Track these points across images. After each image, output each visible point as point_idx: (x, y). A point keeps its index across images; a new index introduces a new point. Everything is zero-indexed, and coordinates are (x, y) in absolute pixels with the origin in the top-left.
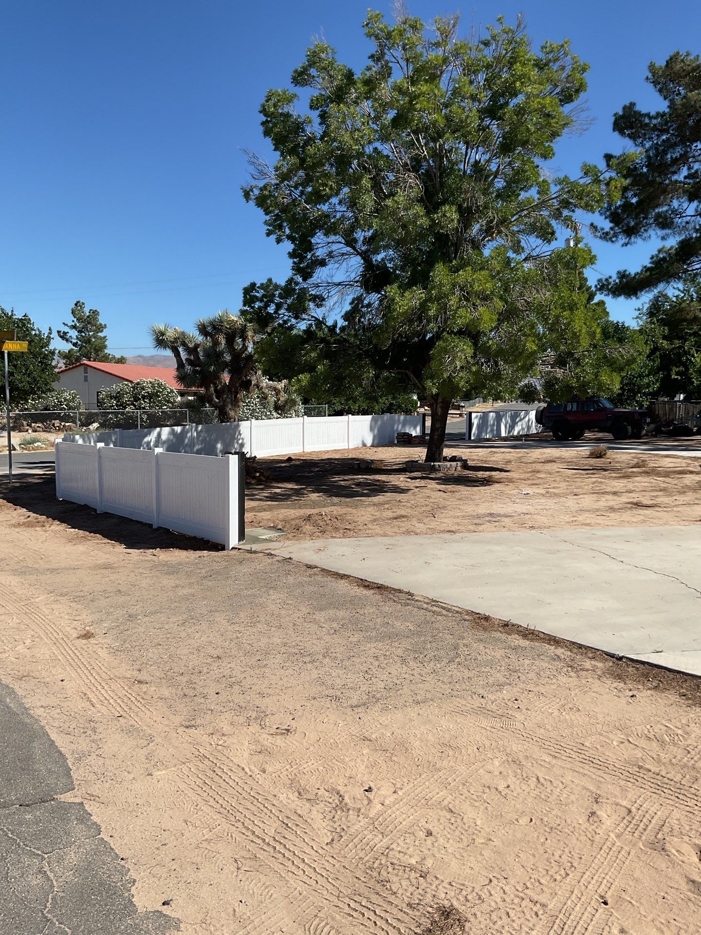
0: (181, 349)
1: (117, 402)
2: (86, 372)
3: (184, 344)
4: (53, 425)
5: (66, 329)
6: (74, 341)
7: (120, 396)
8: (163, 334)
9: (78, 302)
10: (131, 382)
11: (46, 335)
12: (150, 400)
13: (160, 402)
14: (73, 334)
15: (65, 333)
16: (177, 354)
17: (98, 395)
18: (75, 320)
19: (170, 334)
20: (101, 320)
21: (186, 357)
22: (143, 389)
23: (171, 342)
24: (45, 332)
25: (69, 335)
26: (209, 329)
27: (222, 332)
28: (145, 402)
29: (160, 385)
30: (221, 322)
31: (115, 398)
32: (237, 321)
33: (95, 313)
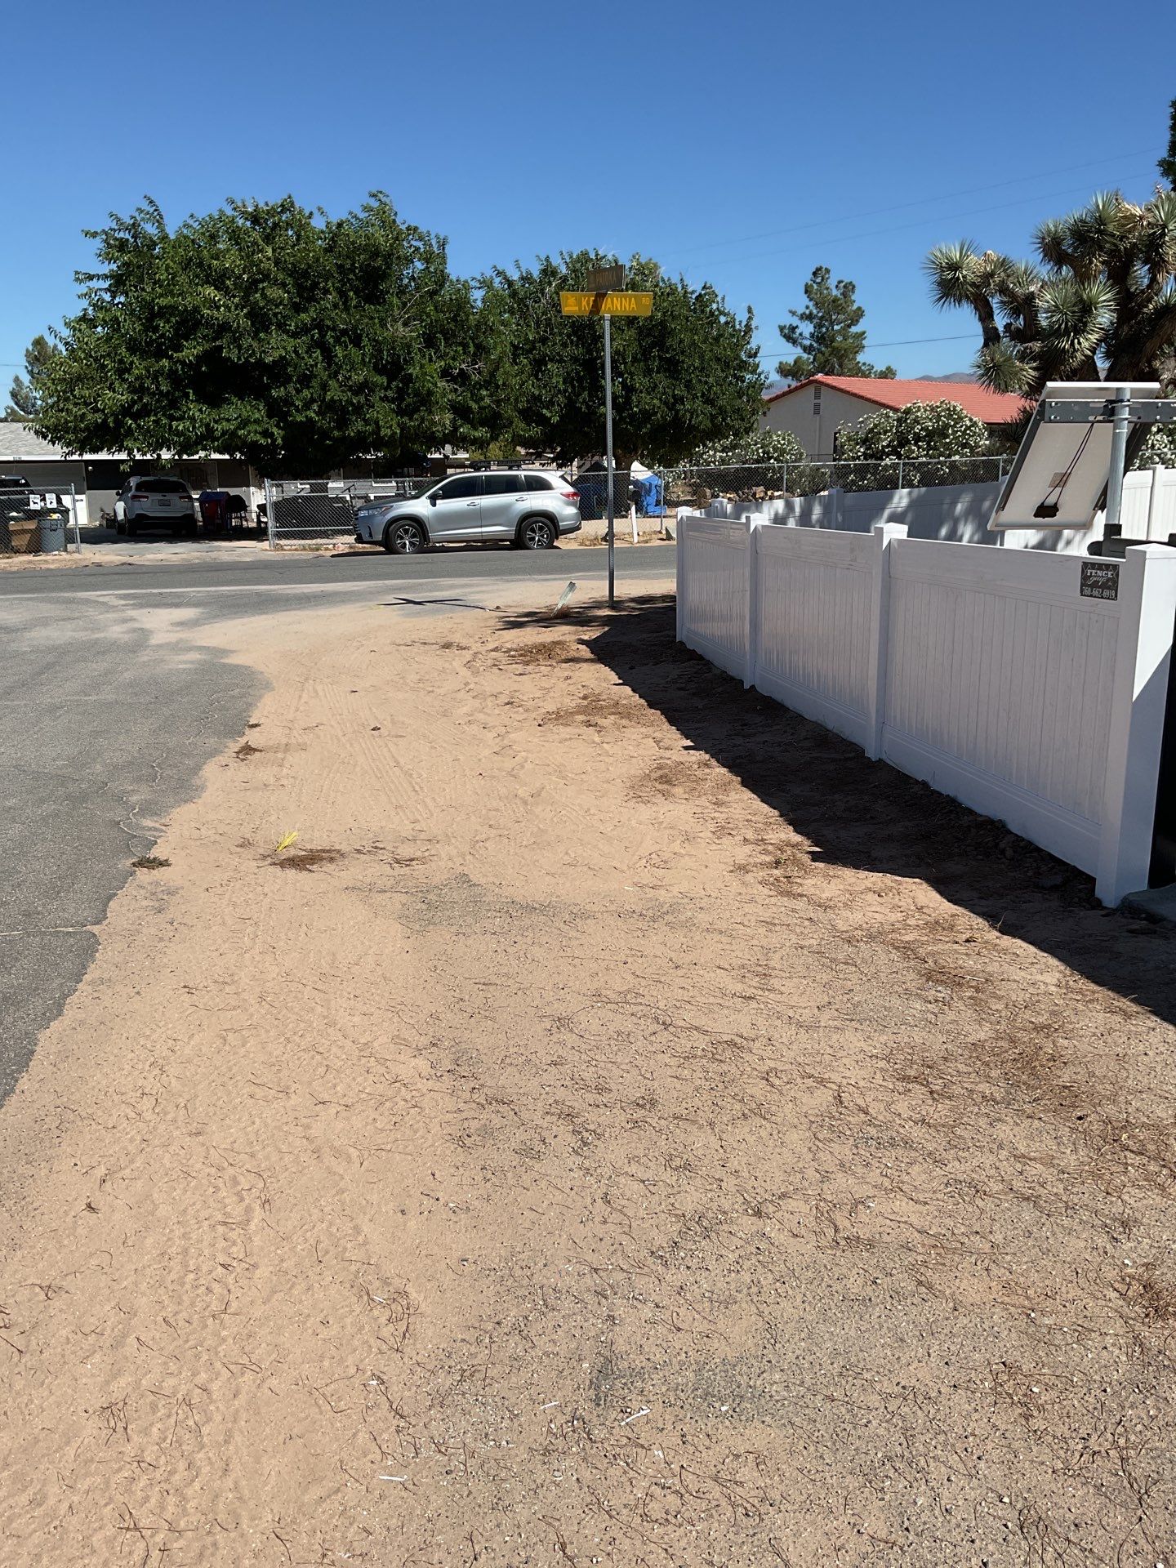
0: (995, 302)
1: (867, 449)
2: (817, 396)
3: (1003, 290)
4: (754, 495)
5: (795, 321)
6: (807, 343)
7: (872, 438)
8: (954, 267)
9: (819, 269)
10: (896, 410)
11: (743, 325)
12: (928, 444)
13: (947, 446)
14: (806, 329)
15: (793, 329)
16: (986, 315)
17: (836, 439)
18: (811, 304)
19: (974, 265)
20: (859, 299)
21: (1006, 321)
22: (916, 421)
23: (973, 284)
24: (741, 317)
25: (798, 331)
26: (1067, 246)
27: (1101, 249)
28: (919, 447)
29: (951, 412)
30: (1101, 221)
31: (864, 441)
32: (1141, 218)
33: (848, 288)
